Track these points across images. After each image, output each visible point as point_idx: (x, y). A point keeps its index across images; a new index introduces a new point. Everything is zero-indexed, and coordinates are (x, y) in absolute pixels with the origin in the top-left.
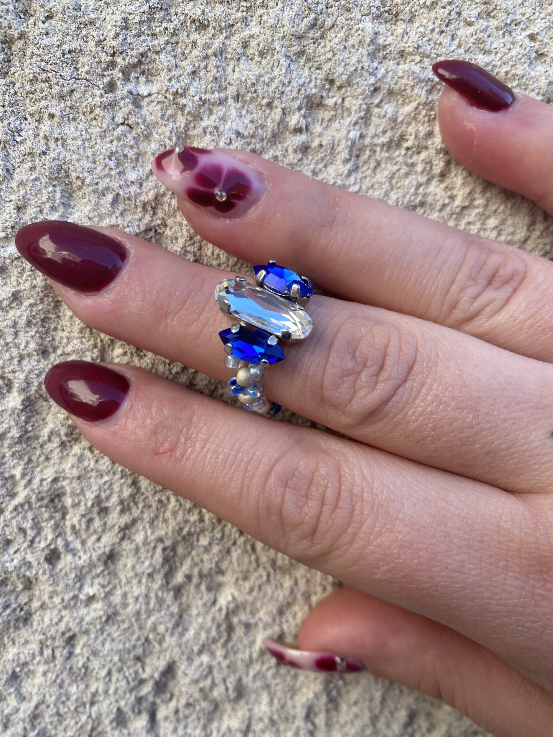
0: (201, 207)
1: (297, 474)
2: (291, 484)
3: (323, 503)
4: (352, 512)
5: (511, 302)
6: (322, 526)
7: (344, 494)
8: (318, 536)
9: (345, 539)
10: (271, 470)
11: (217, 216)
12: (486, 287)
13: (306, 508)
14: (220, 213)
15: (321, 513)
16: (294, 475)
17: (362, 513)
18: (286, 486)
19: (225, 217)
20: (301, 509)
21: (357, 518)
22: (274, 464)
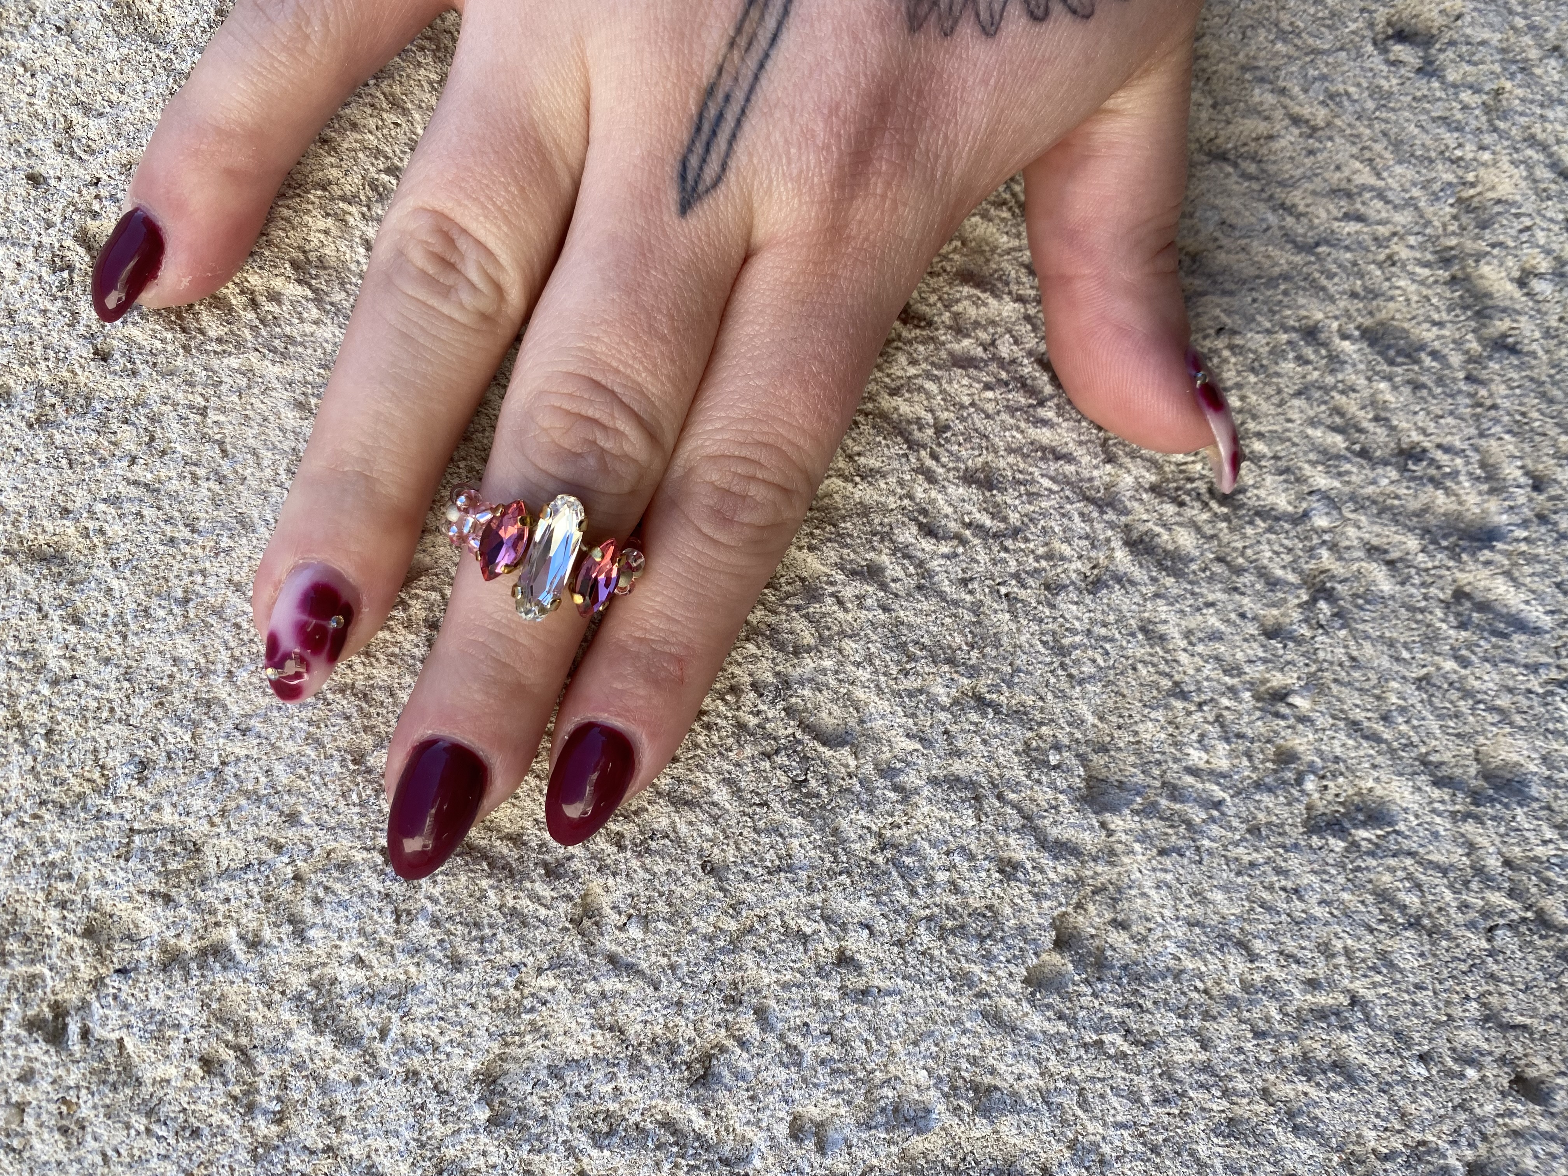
1: (717, 508)
2: (729, 515)
3: (752, 478)
4: (766, 445)
6: (778, 479)
8: (788, 486)
9: (795, 456)
10: (711, 539)
12: (458, 271)
13: (758, 499)
15: (764, 481)
17: (766, 433)
18: (731, 521)
20: (759, 503)
21: (770, 440)
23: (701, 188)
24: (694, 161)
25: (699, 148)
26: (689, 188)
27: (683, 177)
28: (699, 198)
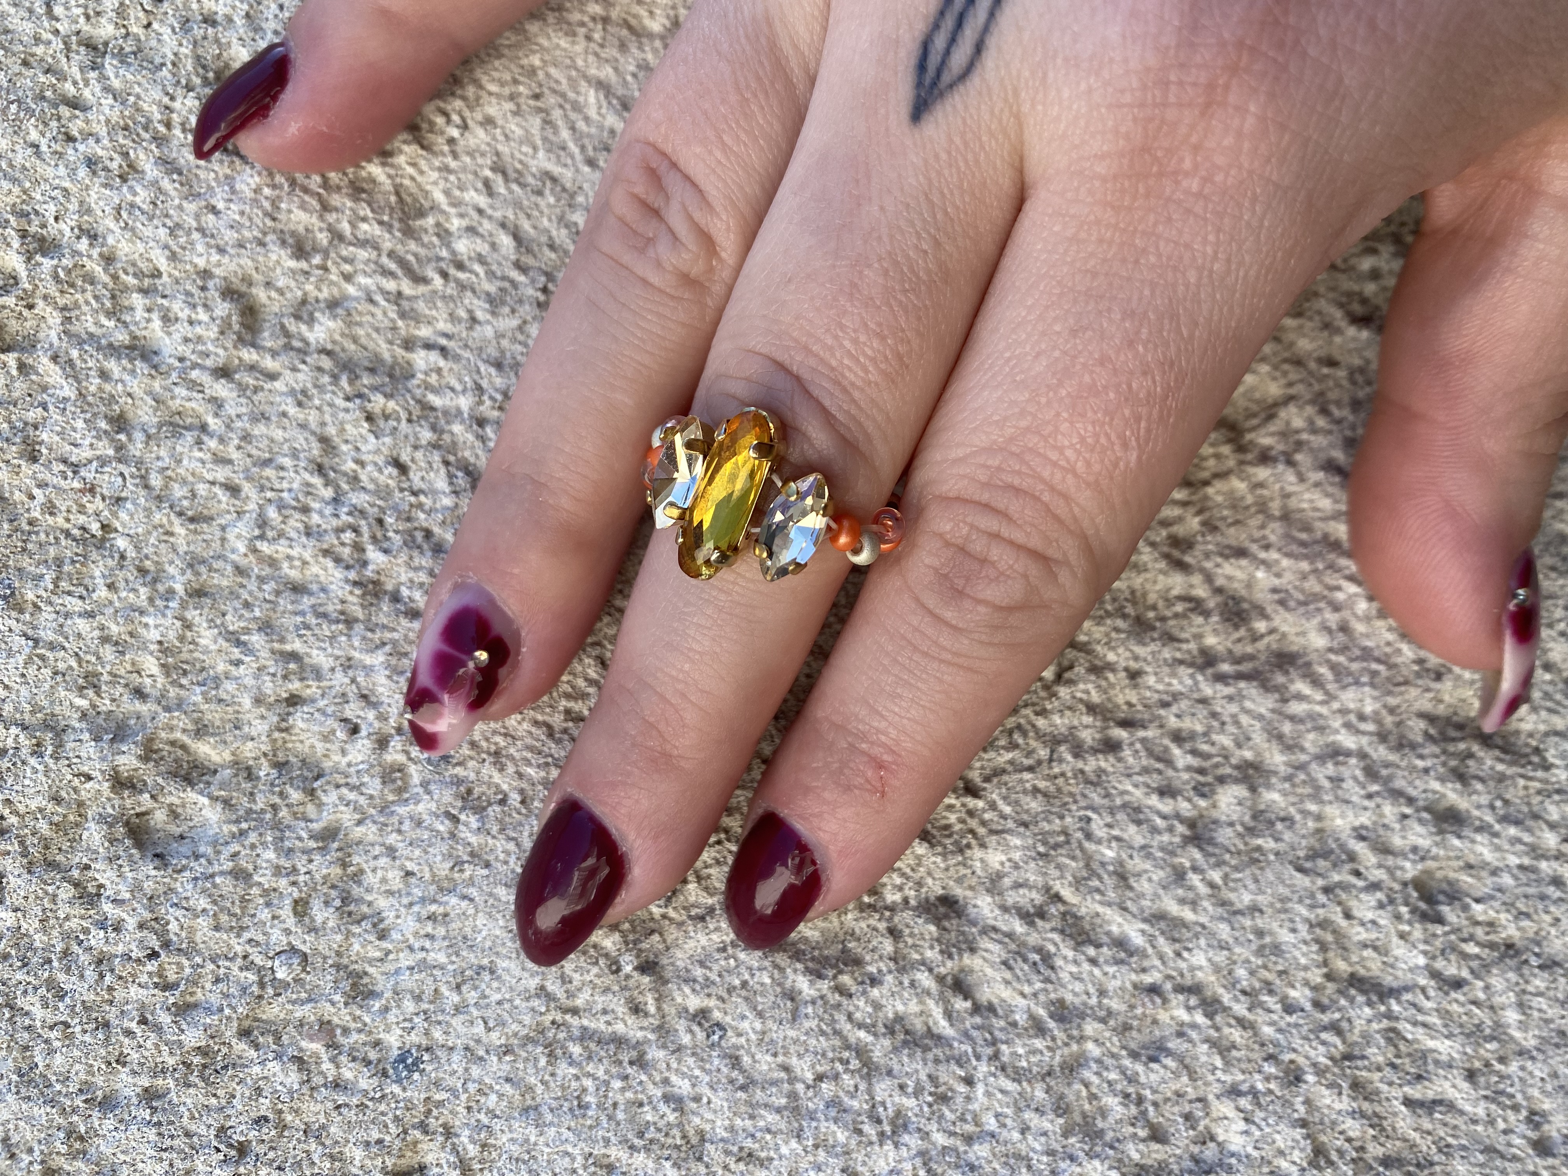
0: (499, 688)
1: (945, 571)
4: (1016, 490)
5: (691, 173)
7: (985, 497)
11: (516, 665)
12: (662, 220)
13: (1003, 567)
14: (510, 661)
16: (946, 576)
17: (1019, 473)
18: (961, 593)
19: (518, 653)
20: (1002, 573)
21: (1026, 483)
22: (923, 606)
23: (946, 78)
24: (940, 42)
25: (949, 23)
26: (928, 81)
27: (922, 66)
28: (941, 95)
